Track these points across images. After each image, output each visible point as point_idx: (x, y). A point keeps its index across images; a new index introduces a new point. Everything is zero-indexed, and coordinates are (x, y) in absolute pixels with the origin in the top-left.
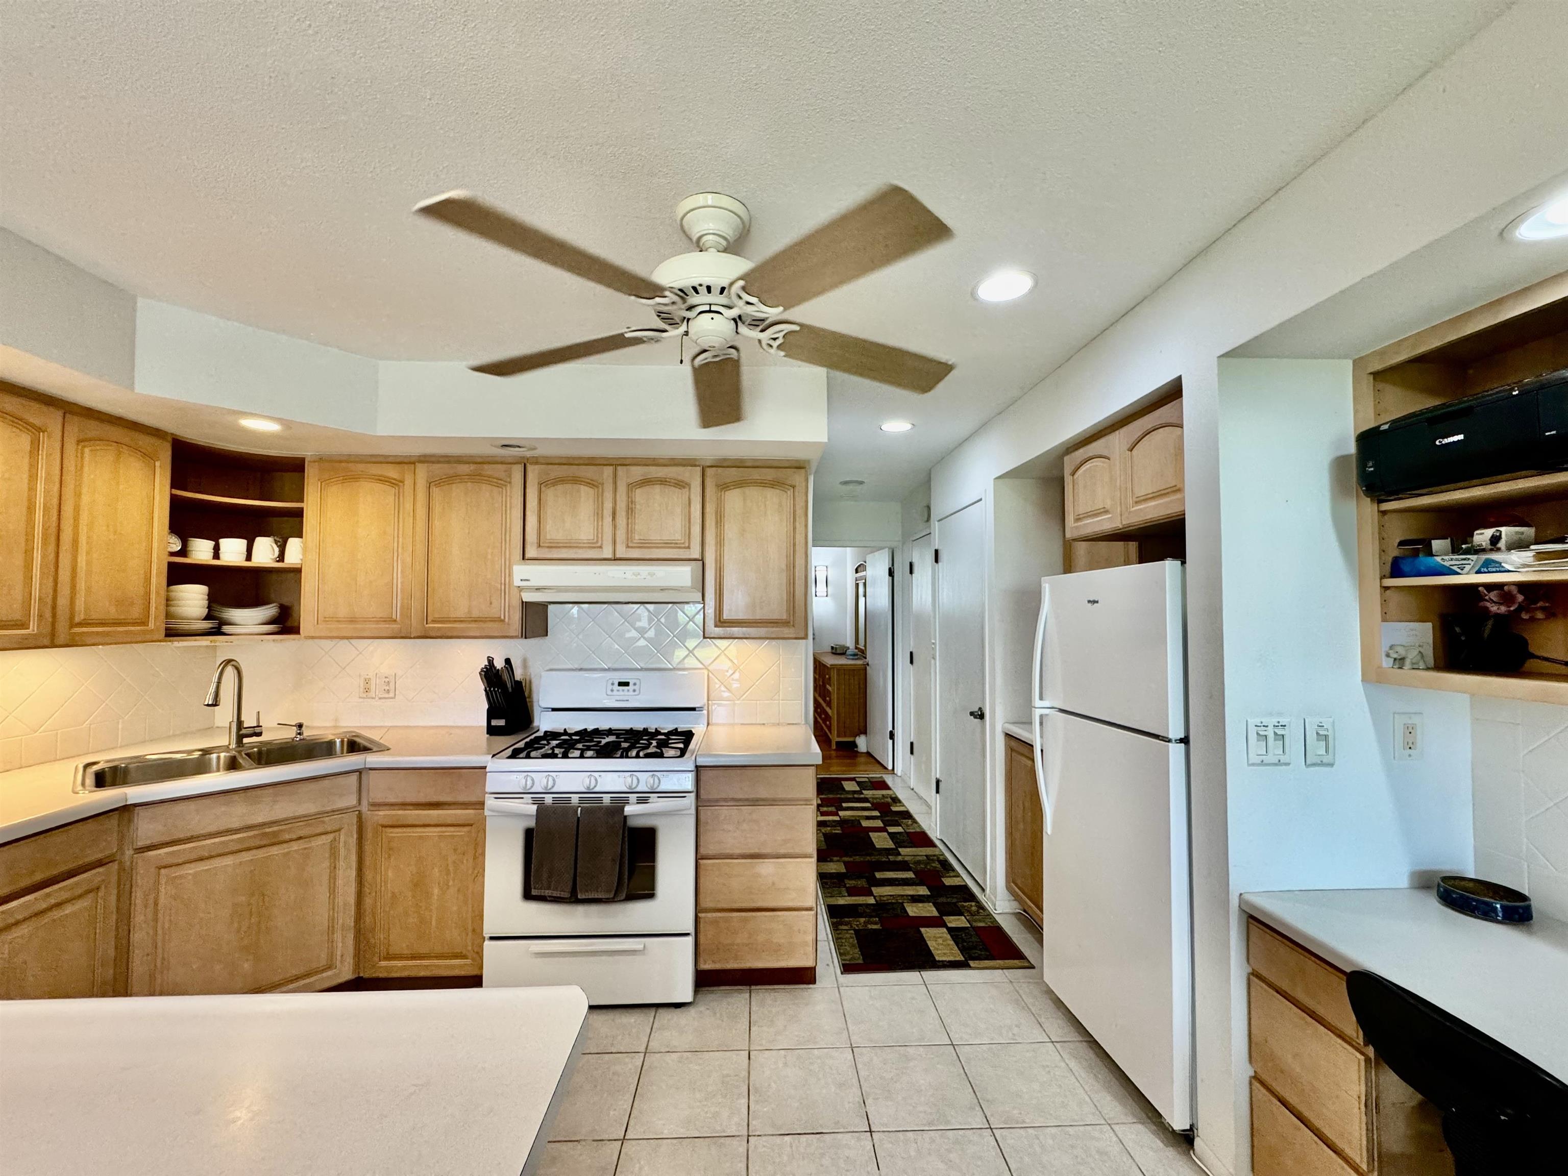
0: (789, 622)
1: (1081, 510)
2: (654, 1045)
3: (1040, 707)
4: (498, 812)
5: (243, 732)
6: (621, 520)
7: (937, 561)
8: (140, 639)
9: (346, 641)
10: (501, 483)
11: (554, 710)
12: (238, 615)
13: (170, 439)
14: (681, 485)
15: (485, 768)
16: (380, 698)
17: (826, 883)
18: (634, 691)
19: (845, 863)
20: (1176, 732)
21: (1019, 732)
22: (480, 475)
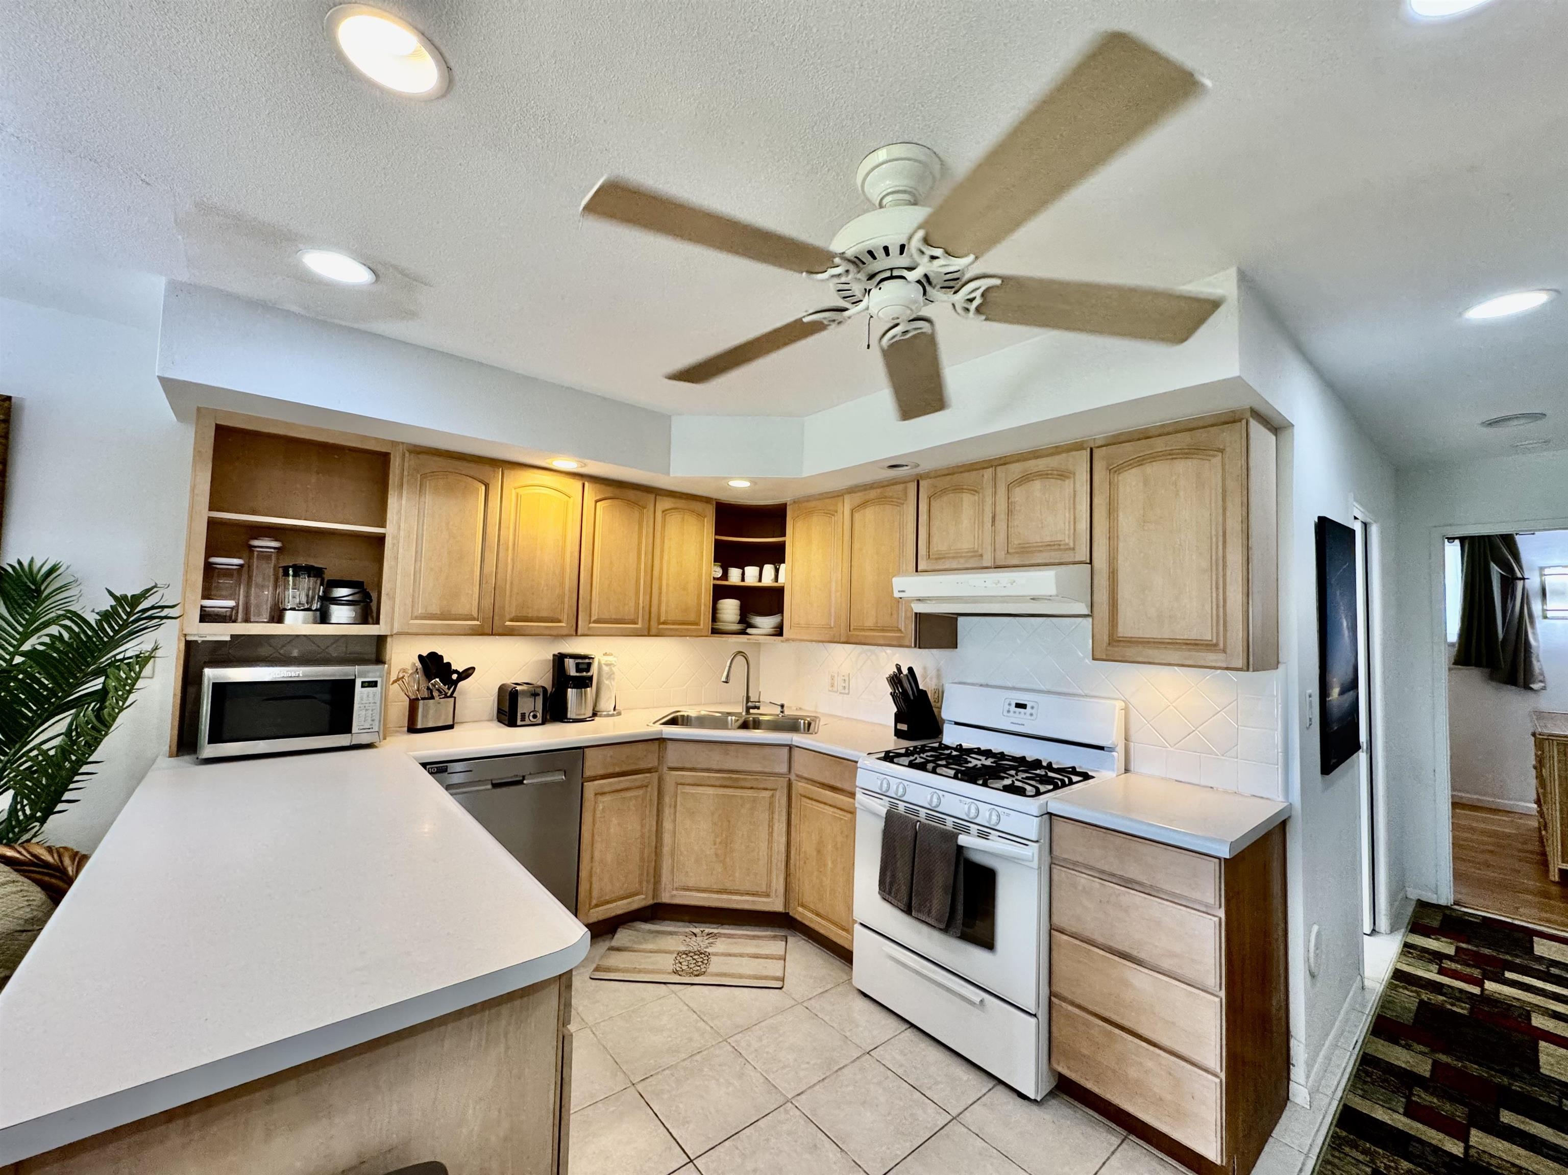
0: (1216, 645)
2: (967, 1117)
4: (864, 807)
5: (750, 704)
6: (1001, 525)
8: (694, 634)
9: (821, 644)
10: (899, 502)
11: (956, 723)
12: (759, 620)
13: (715, 503)
14: (1064, 475)
15: (857, 762)
16: (840, 693)
17: (1368, 1074)
18: (1031, 715)
19: (1436, 1064)
22: (886, 497)
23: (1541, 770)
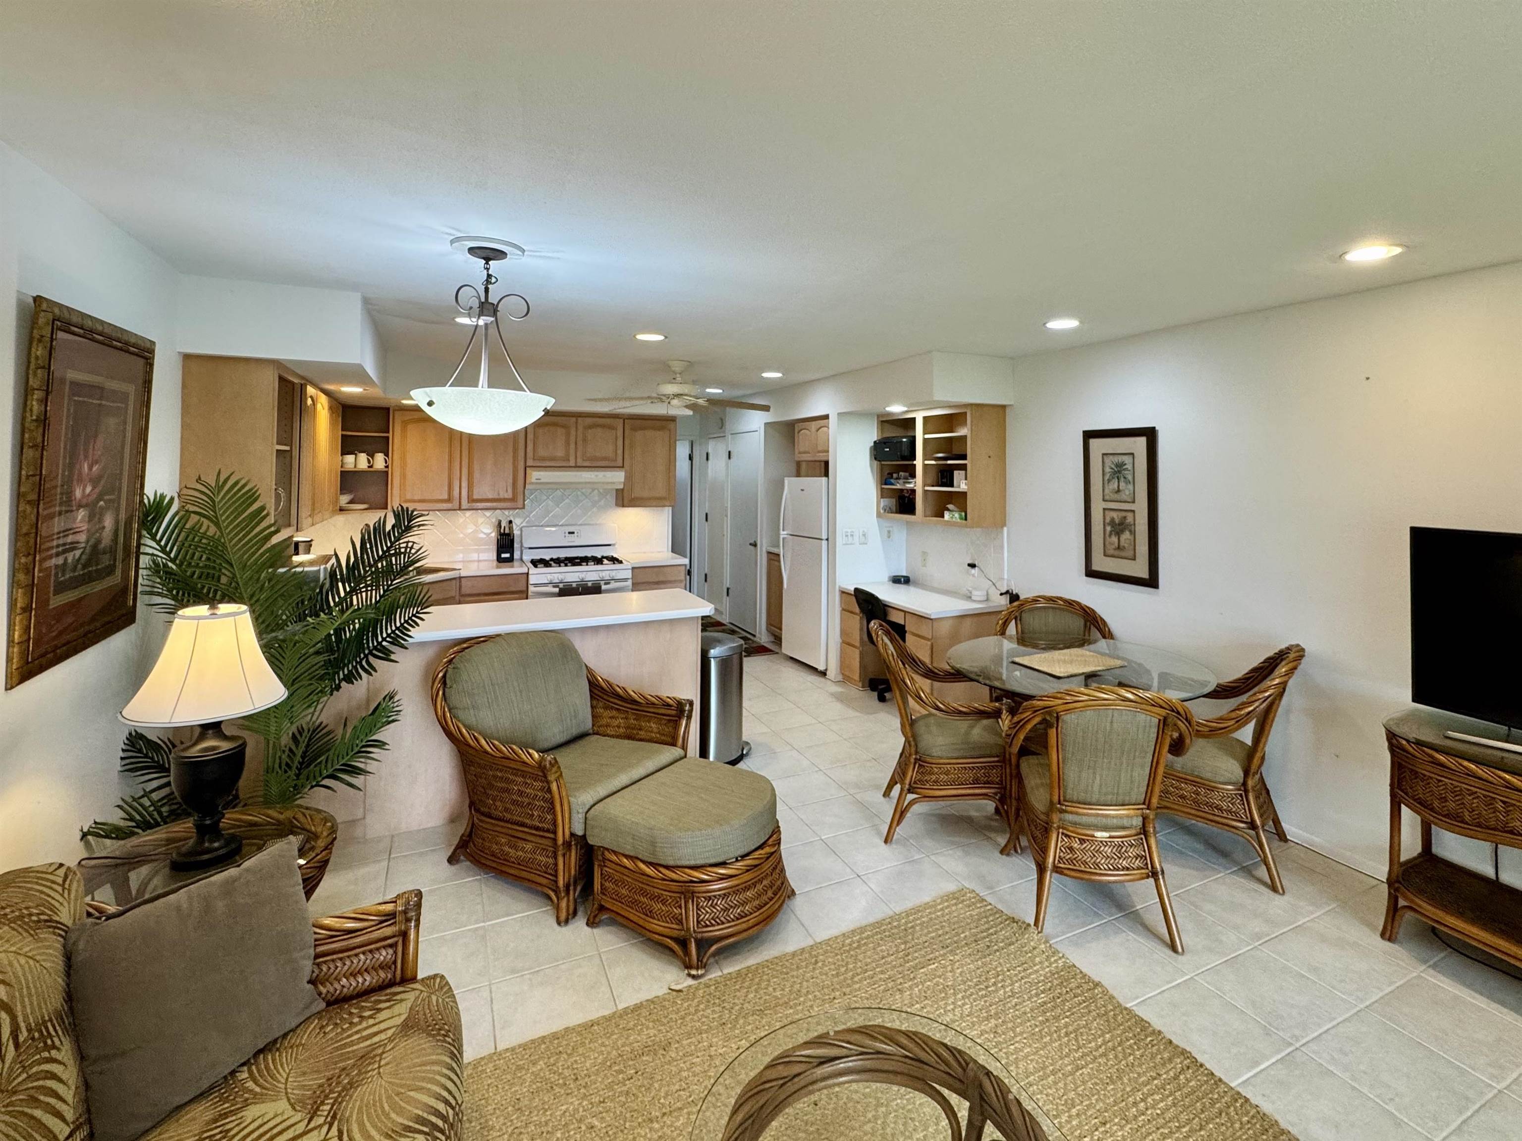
0: (667, 498)
1: (802, 450)
3: (783, 534)
6: (580, 448)
7: (729, 458)
11: (530, 548)
14: (611, 428)
15: (526, 573)
18: (577, 536)
20: (824, 537)
21: (775, 550)
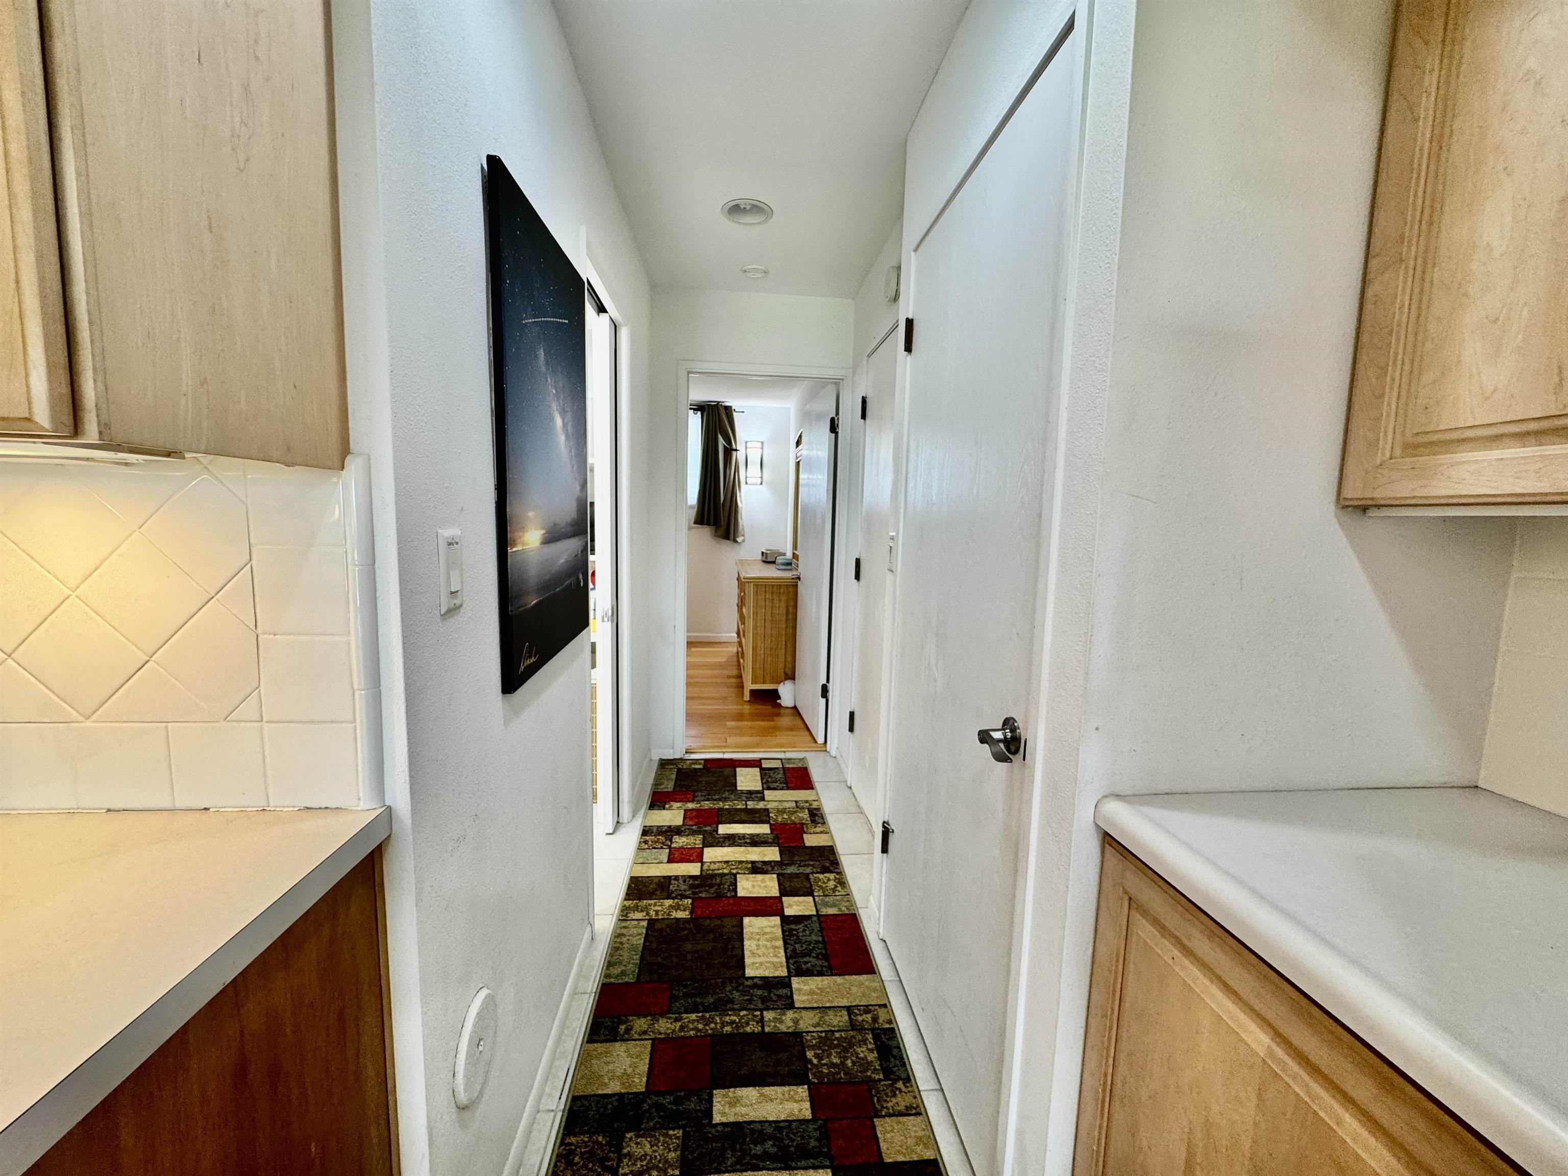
23: (742, 608)
